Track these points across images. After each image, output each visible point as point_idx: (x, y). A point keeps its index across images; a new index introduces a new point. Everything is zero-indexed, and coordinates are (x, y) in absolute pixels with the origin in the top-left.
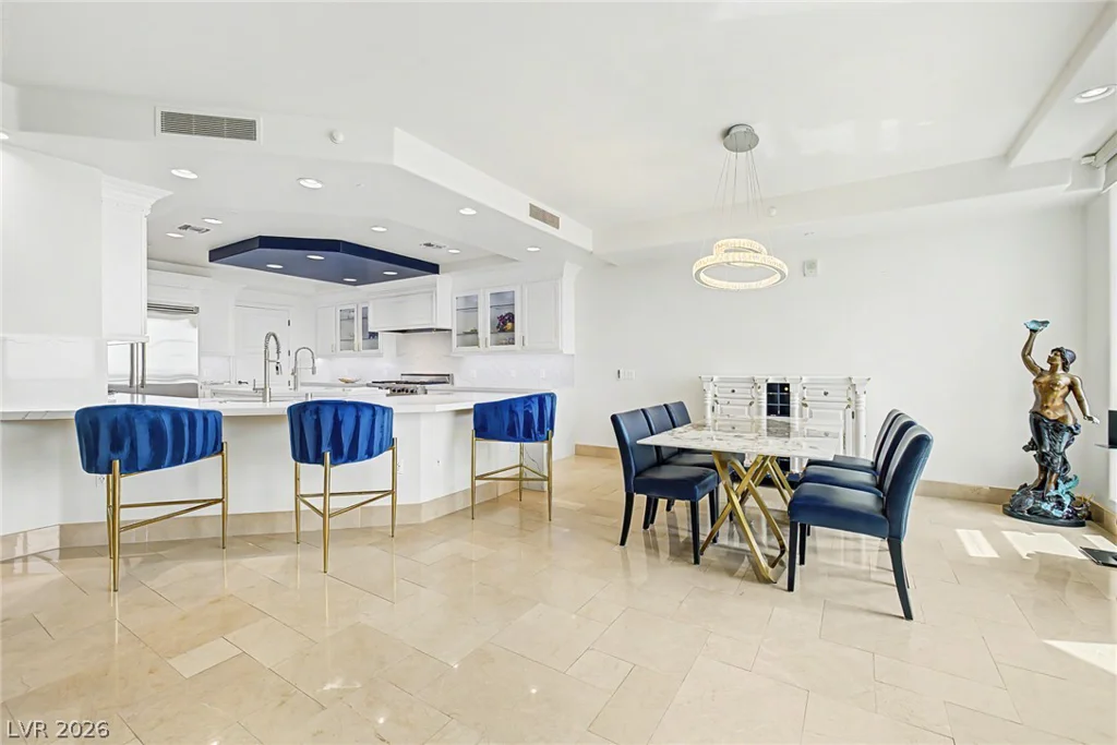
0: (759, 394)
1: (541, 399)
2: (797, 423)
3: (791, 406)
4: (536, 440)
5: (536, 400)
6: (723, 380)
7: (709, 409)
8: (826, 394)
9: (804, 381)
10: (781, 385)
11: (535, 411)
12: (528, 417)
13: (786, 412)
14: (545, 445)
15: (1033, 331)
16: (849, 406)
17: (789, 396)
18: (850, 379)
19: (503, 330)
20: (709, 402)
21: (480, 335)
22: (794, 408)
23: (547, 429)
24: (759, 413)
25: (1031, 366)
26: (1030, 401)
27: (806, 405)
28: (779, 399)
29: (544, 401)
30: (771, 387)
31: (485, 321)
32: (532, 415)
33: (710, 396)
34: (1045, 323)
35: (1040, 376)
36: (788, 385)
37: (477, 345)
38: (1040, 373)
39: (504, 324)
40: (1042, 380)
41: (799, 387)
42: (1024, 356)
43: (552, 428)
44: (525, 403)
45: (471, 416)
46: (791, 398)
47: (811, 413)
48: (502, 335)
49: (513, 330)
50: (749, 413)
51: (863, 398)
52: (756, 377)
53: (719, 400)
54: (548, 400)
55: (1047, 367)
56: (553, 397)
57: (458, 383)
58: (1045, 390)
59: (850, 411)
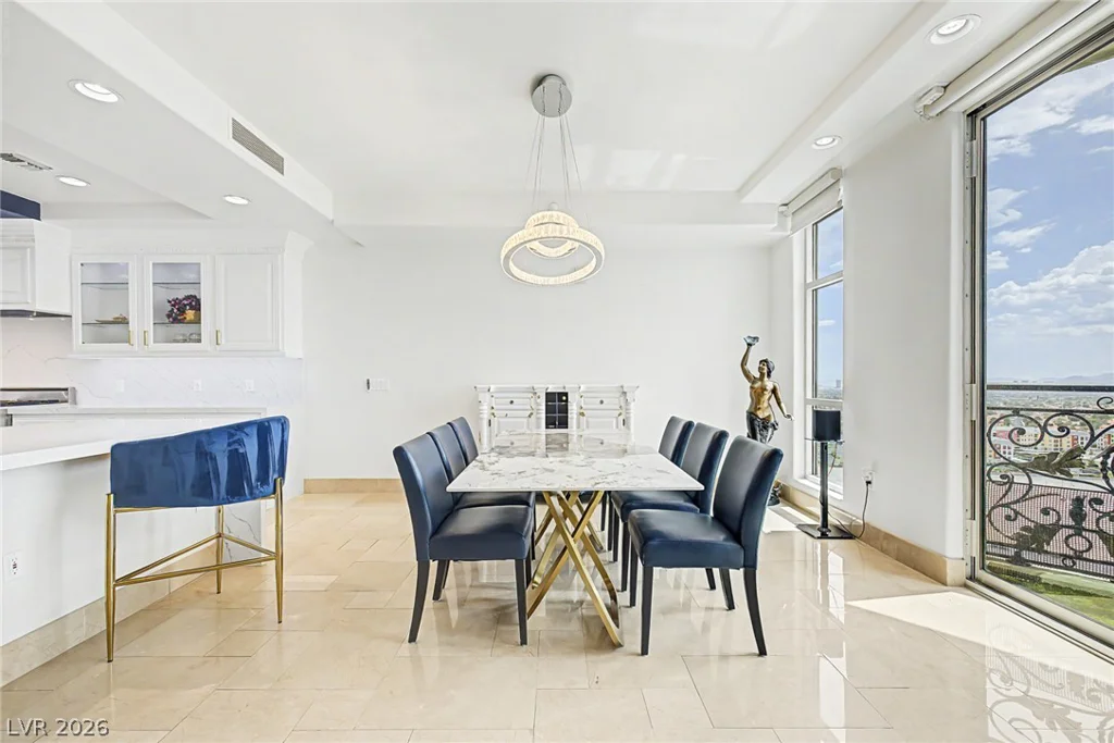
0: (538, 404)
1: (263, 429)
2: (575, 433)
3: (569, 416)
4: (254, 497)
5: (254, 431)
6: (500, 391)
7: (485, 423)
8: (602, 402)
9: (582, 389)
10: (559, 393)
11: (251, 449)
12: (237, 461)
13: (564, 424)
14: (270, 503)
15: (749, 345)
16: (620, 414)
17: (567, 405)
18: (622, 387)
19: (176, 321)
20: (486, 416)
21: (133, 325)
22: (572, 418)
23: (273, 475)
24: (538, 427)
25: (747, 374)
26: (747, 403)
27: (582, 414)
28: (557, 410)
29: (267, 432)
30: (550, 396)
31: (142, 306)
32: (244, 456)
33: (485, 408)
34: (756, 339)
35: (753, 383)
36: (566, 394)
37: (128, 341)
38: (752, 380)
39: (182, 311)
40: (756, 386)
41: (577, 397)
42: (742, 365)
43: (282, 474)
44: (231, 435)
45: (107, 465)
46: (569, 408)
47: (587, 422)
48: (178, 327)
49: (197, 321)
50: (528, 427)
51: (632, 405)
52: (536, 386)
53: (496, 413)
54: (276, 429)
55: (758, 375)
56: (283, 423)
57: (85, 401)
58: (757, 395)
59: (621, 418)
